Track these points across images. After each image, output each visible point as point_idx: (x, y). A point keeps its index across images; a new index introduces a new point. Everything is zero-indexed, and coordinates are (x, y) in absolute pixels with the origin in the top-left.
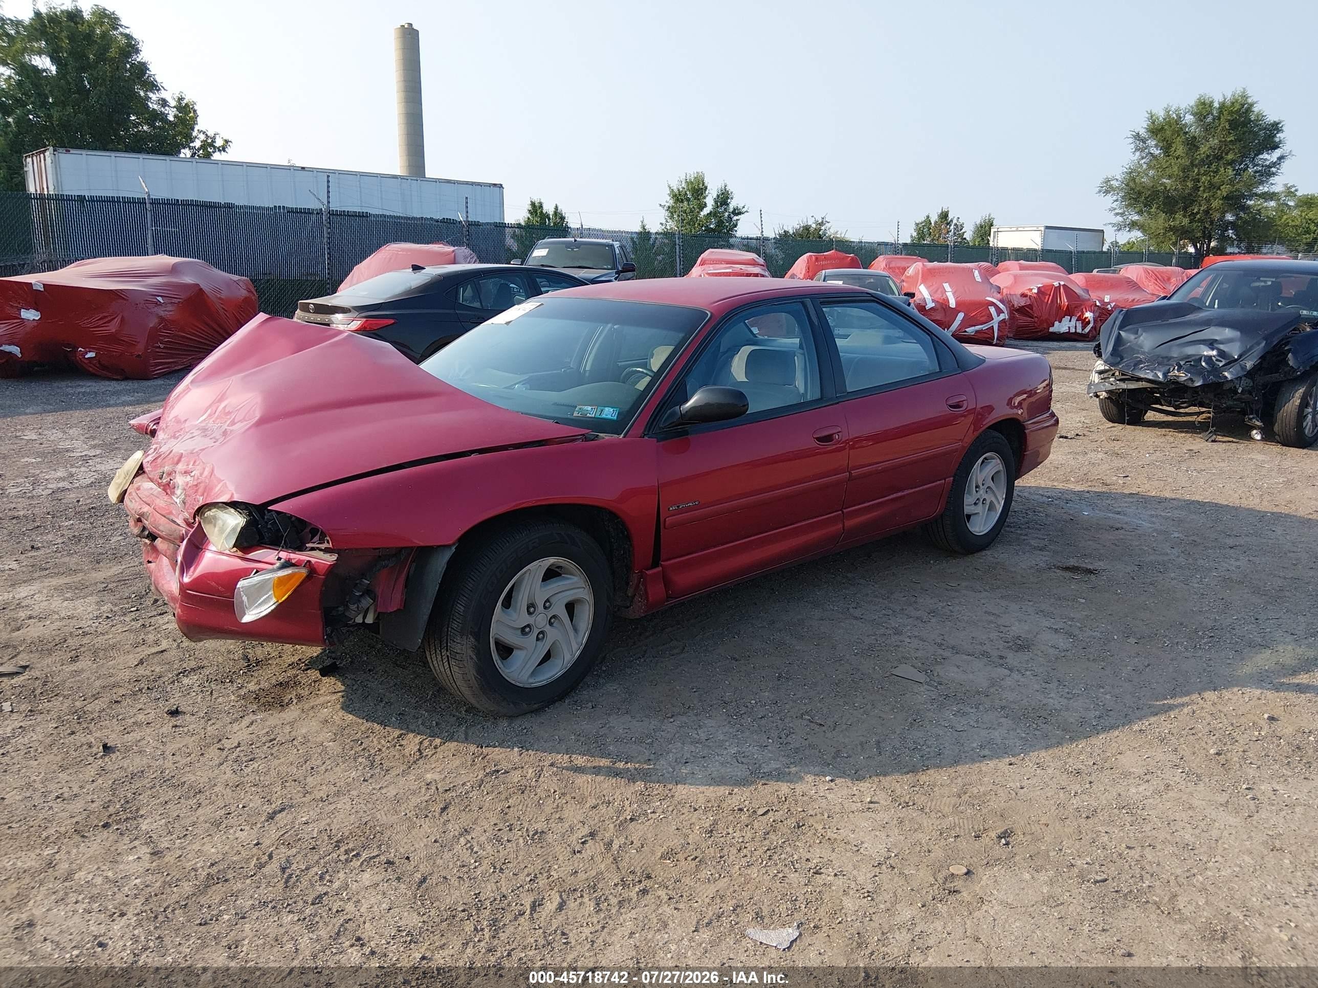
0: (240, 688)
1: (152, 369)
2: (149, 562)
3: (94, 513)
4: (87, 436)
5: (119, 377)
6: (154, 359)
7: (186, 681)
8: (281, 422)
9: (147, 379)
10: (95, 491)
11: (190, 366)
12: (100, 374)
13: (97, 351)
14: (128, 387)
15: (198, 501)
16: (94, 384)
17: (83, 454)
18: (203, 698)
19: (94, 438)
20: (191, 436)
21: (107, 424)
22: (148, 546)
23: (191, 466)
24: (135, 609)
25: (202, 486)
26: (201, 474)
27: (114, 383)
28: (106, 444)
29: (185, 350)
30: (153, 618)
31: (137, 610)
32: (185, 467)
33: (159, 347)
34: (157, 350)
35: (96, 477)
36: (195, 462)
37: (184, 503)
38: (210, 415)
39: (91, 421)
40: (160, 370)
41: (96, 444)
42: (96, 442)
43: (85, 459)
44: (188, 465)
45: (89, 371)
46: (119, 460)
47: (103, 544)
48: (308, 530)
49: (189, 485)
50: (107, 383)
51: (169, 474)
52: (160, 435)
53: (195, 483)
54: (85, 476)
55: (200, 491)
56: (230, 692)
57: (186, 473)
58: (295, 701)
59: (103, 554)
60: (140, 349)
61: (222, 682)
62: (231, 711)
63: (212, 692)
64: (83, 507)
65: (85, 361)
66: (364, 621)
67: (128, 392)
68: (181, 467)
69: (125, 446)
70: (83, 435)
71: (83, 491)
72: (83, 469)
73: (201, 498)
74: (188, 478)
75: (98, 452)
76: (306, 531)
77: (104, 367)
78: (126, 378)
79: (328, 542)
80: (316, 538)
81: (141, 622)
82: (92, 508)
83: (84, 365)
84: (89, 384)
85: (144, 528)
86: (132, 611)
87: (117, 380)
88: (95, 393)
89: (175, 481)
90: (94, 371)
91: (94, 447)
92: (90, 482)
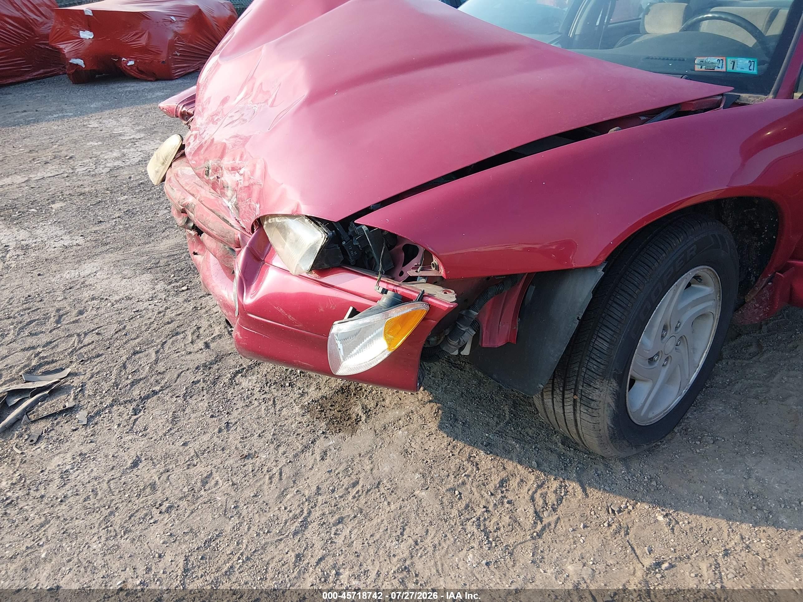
0: (302, 395)
1: (173, 71)
2: (195, 254)
3: (143, 188)
4: (133, 123)
5: (152, 79)
6: (174, 65)
7: (245, 383)
8: (337, 97)
9: (171, 79)
10: (142, 168)
11: (198, 69)
12: (138, 77)
13: (135, 59)
14: (159, 86)
15: (255, 209)
16: (136, 85)
17: (131, 137)
18: (267, 409)
19: (138, 124)
20: (230, 120)
21: (147, 113)
22: (193, 237)
23: (237, 161)
24: (185, 288)
25: (256, 189)
26: (253, 172)
27: (149, 83)
28: (147, 129)
29: (194, 57)
30: (204, 299)
31: (188, 289)
32: (232, 162)
33: (177, 55)
34: (176, 57)
35: (142, 156)
36: (241, 157)
37: (238, 209)
38: (246, 94)
39: (136, 111)
40: (179, 72)
41: (140, 129)
42: (140, 127)
43: (134, 141)
44: (234, 160)
45: (131, 75)
46: (158, 141)
47: (152, 217)
48: (401, 246)
49: (240, 186)
50: (145, 83)
51: (216, 170)
52: (199, 121)
53: (247, 184)
54: (134, 156)
55: (255, 195)
56: (292, 400)
57: (234, 169)
58: (364, 418)
59: (153, 228)
60: (163, 57)
61: (282, 386)
62: (299, 431)
63: (274, 401)
64: (134, 183)
65: (129, 68)
66: (459, 353)
67: (159, 89)
68: (227, 162)
69: (161, 130)
70: (131, 122)
71: (133, 168)
72: (132, 150)
73: (258, 206)
74: (237, 177)
75: (142, 135)
76: (397, 247)
77: (141, 72)
78: (157, 80)
79: (437, 268)
80: (415, 261)
81: (192, 304)
82: (141, 183)
83: (128, 71)
84: (133, 84)
85: (188, 220)
86: (183, 291)
87: (151, 81)
88: (137, 91)
89: (223, 179)
90: (135, 75)
91: (139, 131)
92: (138, 160)
